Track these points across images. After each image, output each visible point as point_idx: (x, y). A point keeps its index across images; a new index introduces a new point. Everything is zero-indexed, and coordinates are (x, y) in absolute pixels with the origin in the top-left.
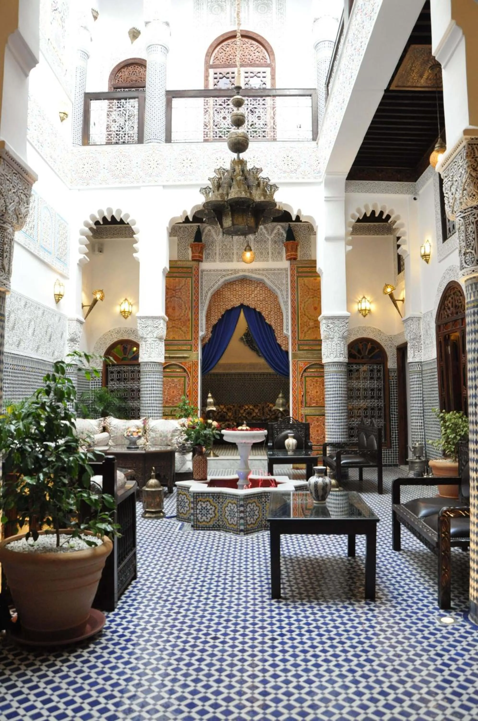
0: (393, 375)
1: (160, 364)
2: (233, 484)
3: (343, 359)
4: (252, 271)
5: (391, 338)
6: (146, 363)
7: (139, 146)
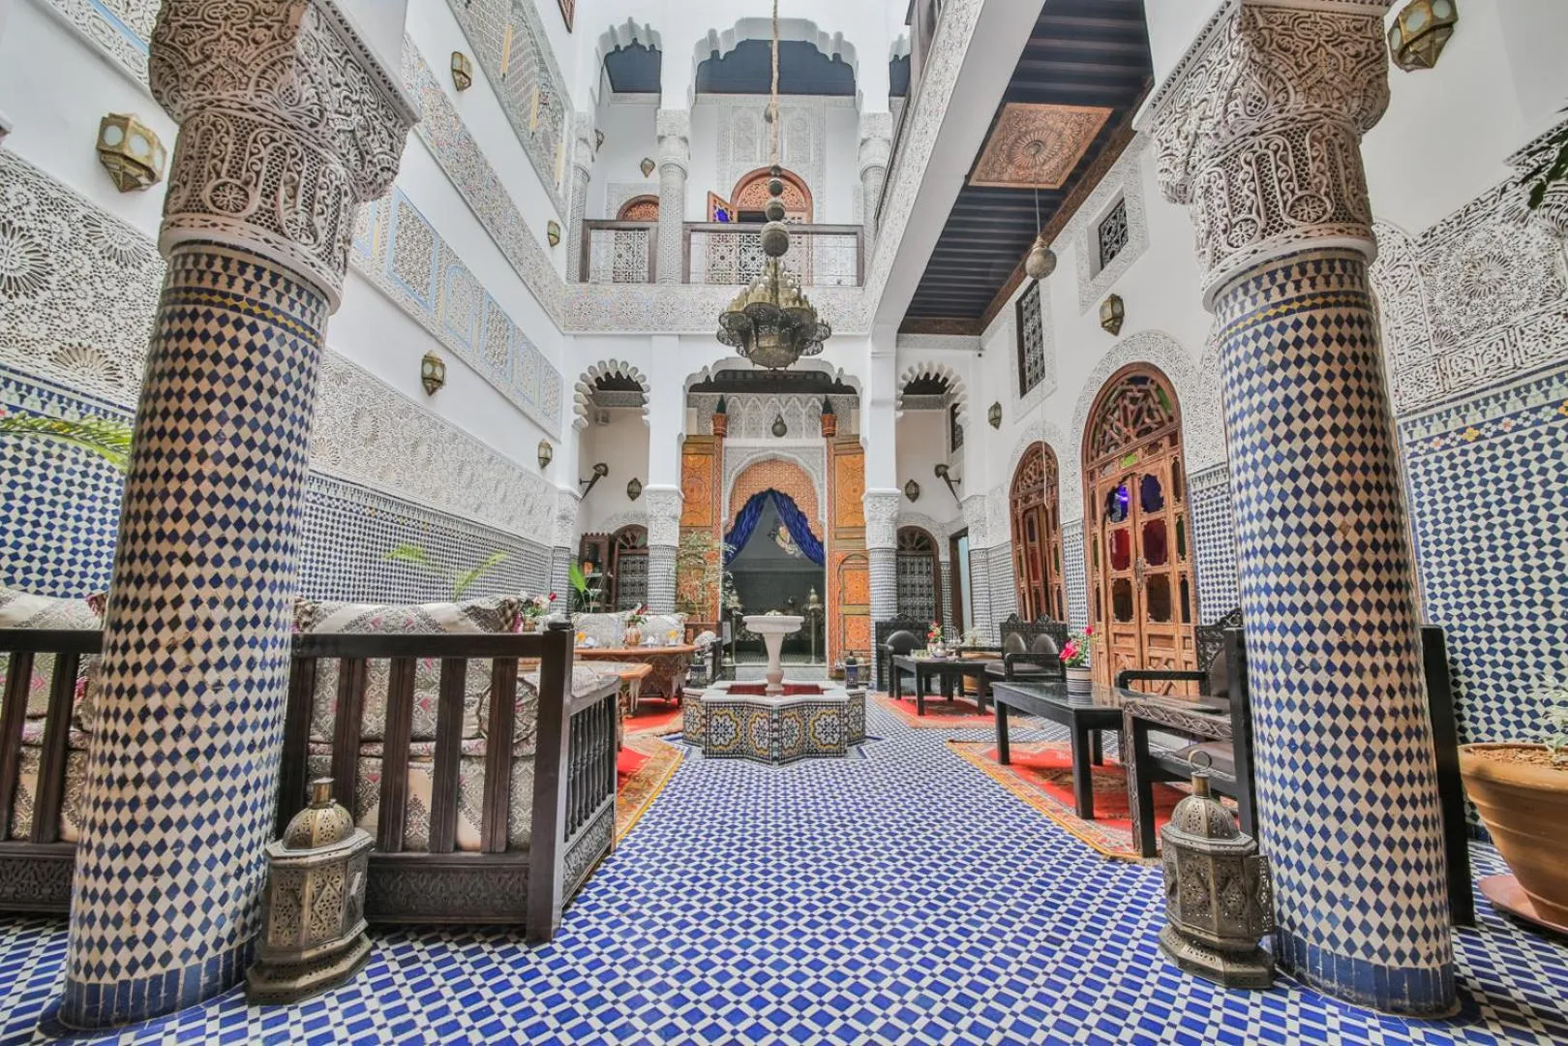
0: (945, 569)
1: (673, 548)
2: (760, 690)
3: (892, 544)
4: (783, 449)
5: (942, 527)
6: (656, 547)
7: (650, 286)
